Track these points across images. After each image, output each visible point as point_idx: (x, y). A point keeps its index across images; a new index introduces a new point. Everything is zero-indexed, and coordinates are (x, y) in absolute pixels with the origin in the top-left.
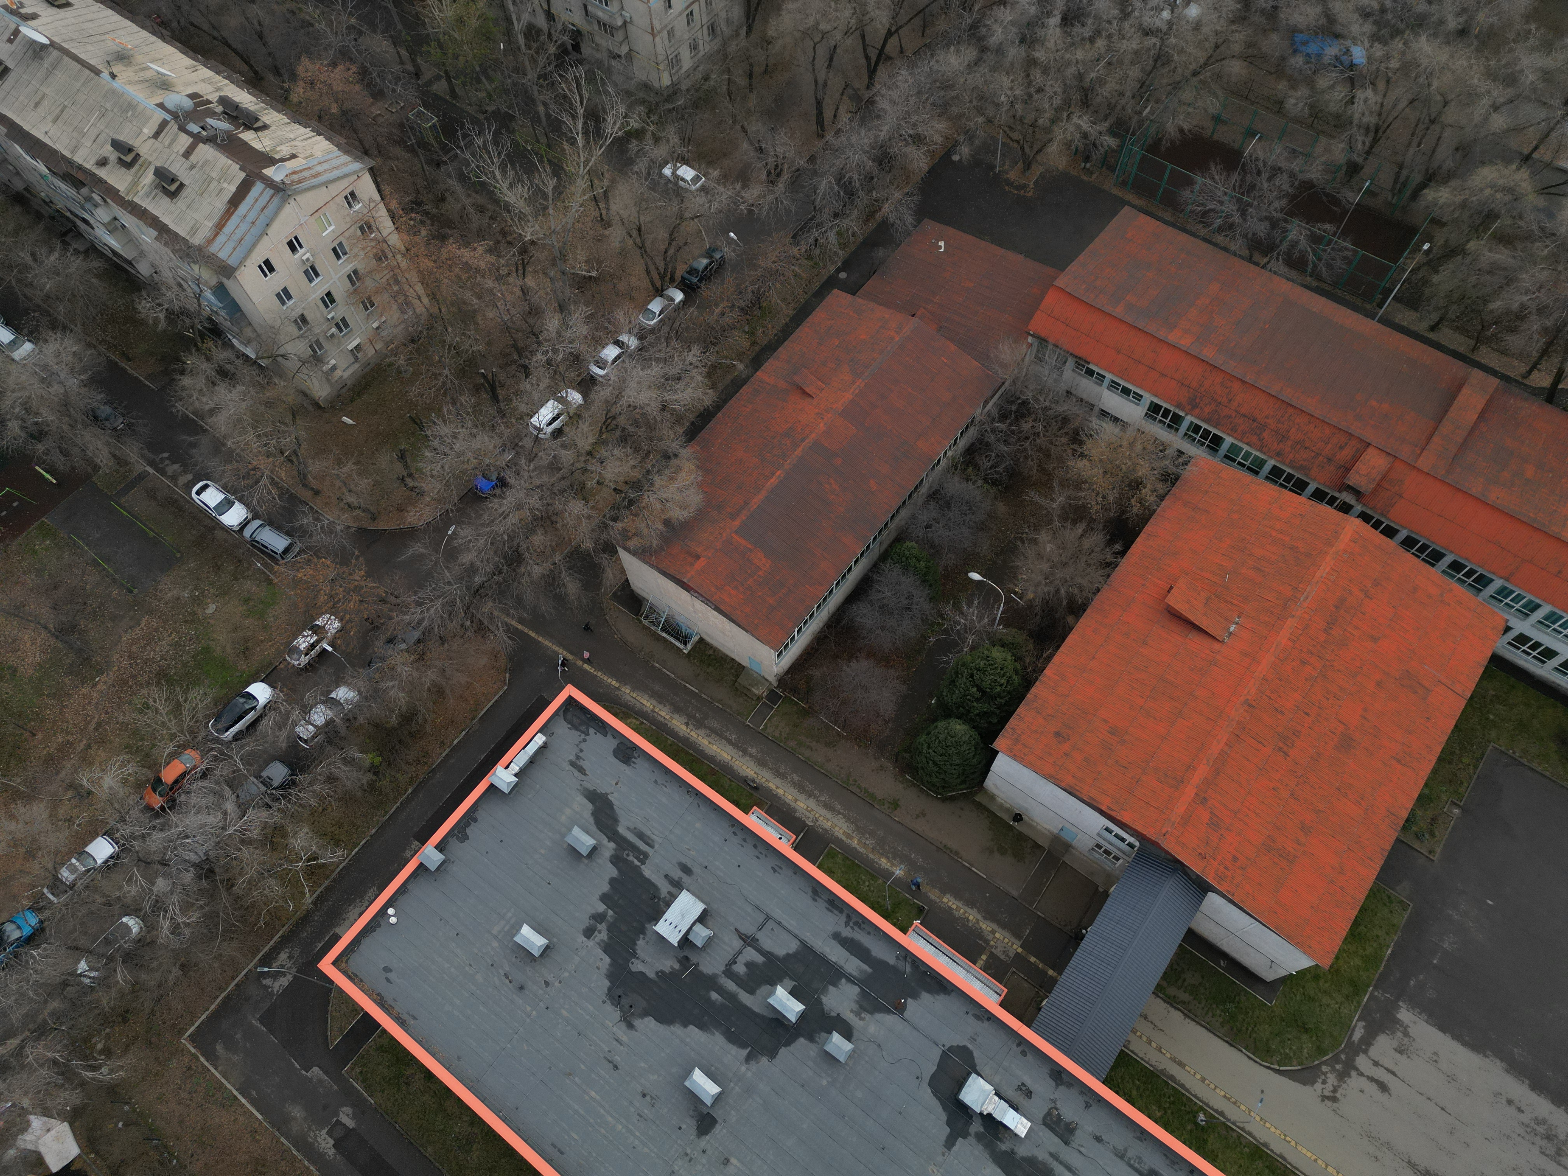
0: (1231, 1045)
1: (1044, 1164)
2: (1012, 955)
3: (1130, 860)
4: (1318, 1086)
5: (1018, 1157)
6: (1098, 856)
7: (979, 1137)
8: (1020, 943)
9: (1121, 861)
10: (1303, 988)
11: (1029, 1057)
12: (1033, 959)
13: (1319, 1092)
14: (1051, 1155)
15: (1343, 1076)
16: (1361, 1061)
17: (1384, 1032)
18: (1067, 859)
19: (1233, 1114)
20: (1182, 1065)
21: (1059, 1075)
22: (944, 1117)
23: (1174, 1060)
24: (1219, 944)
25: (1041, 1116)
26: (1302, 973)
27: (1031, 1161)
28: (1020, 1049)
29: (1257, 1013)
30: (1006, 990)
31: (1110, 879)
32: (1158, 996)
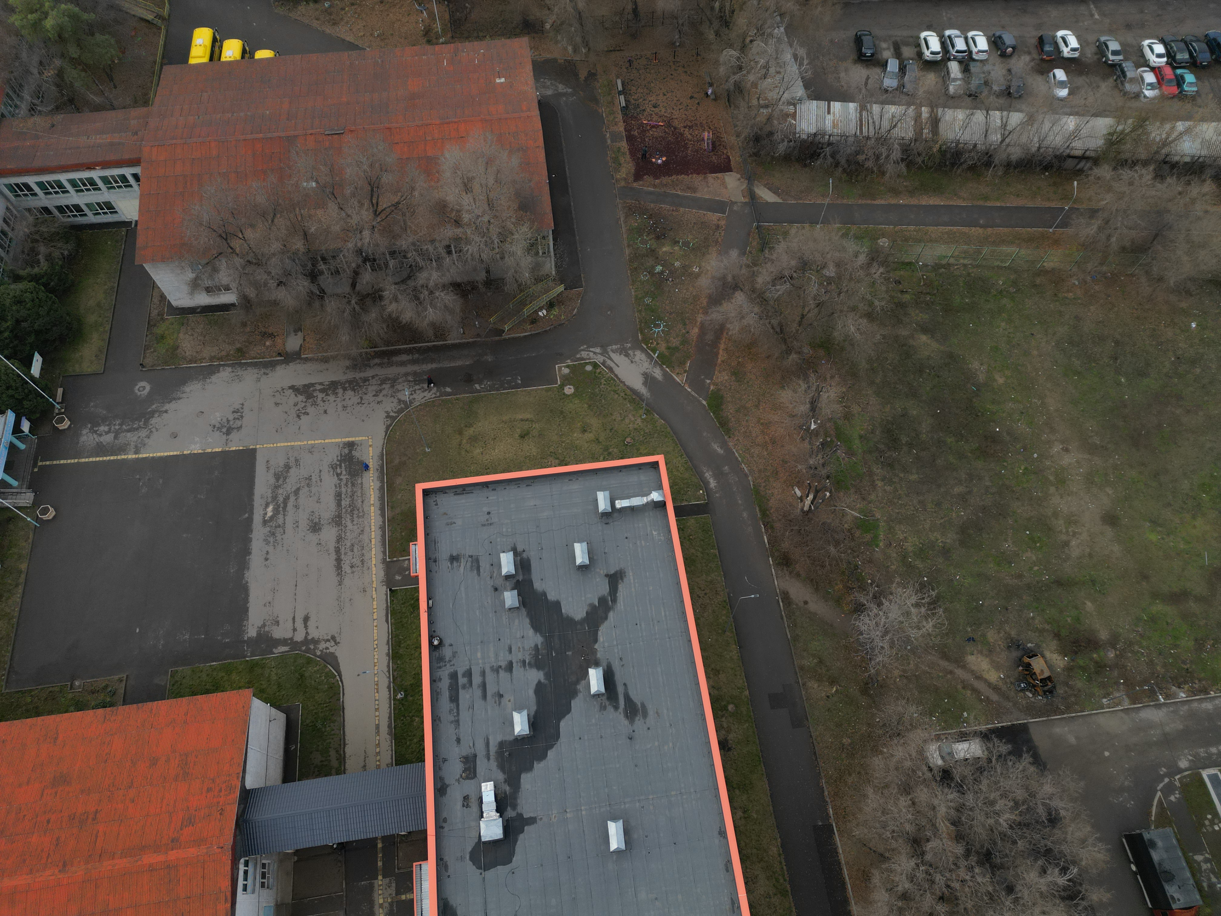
0: (343, 708)
1: (497, 759)
2: (387, 880)
3: (259, 856)
4: (332, 650)
5: (506, 776)
6: (271, 879)
7: (514, 807)
8: (376, 881)
9: (264, 862)
10: (275, 694)
11: (445, 815)
12: (380, 864)
13: (335, 647)
14: (489, 759)
15: (316, 642)
16: (299, 637)
17: (272, 637)
18: (289, 899)
19: (384, 682)
20: (378, 727)
21: (441, 790)
22: (521, 836)
23: (378, 733)
24: (282, 758)
25: (472, 781)
26: (266, 701)
27: (501, 767)
28: (444, 825)
29: (312, 708)
30: (414, 864)
31: (283, 858)
32: (345, 769)
